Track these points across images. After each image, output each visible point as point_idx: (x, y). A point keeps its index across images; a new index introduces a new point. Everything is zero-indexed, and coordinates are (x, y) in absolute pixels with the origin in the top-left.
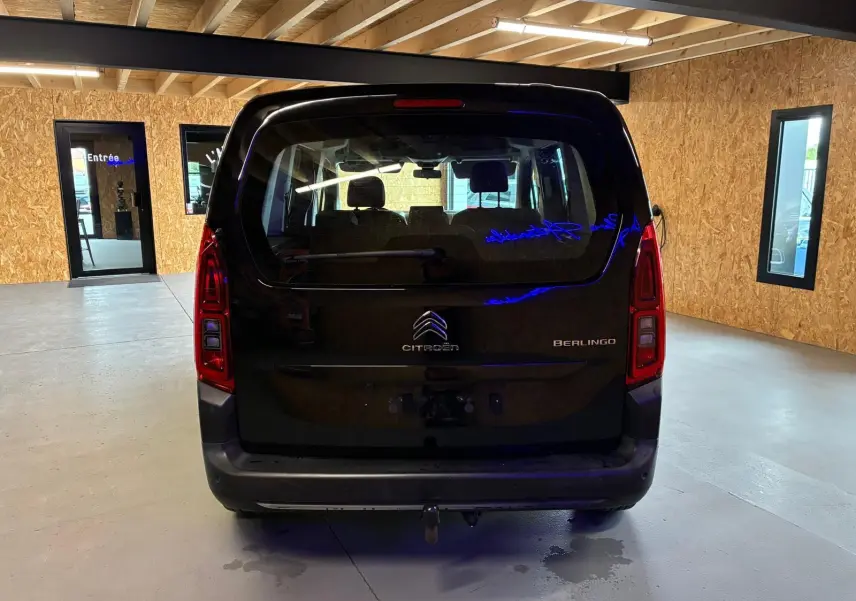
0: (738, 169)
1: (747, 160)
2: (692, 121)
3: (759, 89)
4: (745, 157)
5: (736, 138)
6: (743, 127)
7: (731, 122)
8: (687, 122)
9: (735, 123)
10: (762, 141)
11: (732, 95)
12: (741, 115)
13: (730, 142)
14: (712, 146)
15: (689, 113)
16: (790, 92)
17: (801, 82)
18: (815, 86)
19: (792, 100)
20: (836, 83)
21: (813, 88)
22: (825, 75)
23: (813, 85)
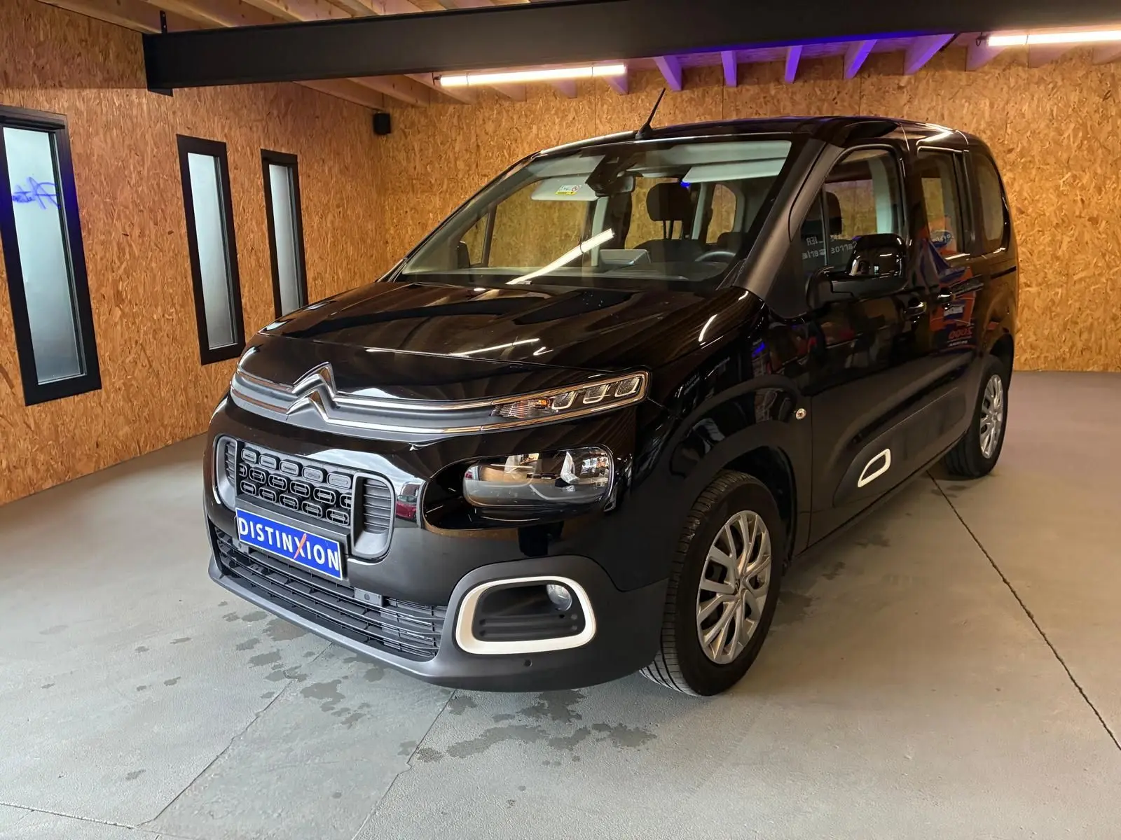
17: (20, 67)
18: (39, 77)
19: (11, 94)
20: (64, 84)
21: (37, 82)
22: (48, 66)
23: (35, 76)
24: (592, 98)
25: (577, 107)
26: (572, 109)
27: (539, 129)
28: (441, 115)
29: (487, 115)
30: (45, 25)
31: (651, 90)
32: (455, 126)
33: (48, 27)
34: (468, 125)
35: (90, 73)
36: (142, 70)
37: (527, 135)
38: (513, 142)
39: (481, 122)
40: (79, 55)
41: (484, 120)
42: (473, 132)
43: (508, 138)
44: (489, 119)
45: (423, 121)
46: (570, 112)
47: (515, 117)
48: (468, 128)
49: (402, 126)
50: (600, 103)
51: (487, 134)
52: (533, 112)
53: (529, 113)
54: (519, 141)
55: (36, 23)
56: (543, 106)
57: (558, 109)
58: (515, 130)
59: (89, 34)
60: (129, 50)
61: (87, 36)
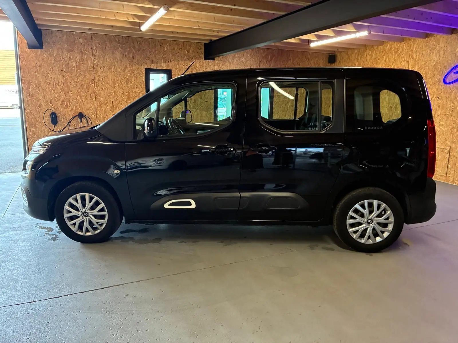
0: (131, 94)
1: (135, 90)
2: (99, 67)
3: (137, 58)
4: (134, 88)
5: (128, 79)
6: (131, 74)
7: (124, 71)
8: (95, 67)
9: (126, 71)
10: (142, 82)
11: (122, 58)
12: (129, 68)
13: (124, 81)
14: (114, 81)
15: (95, 62)
16: (152, 62)
17: (157, 58)
18: (163, 60)
19: (154, 65)
20: (172, 61)
21: (163, 62)
22: (167, 57)
23: (162, 60)
24: (410, 41)
25: (403, 47)
26: (401, 47)
27: (386, 58)
28: (352, 54)
29: (368, 53)
30: (167, 46)
31: (437, 36)
32: (356, 58)
33: (168, 46)
34: (361, 58)
35: (182, 57)
36: (202, 54)
37: (381, 61)
38: (376, 64)
39: (365, 56)
40: (179, 52)
41: (366, 55)
42: (362, 60)
43: (374, 62)
44: (368, 54)
45: (347, 57)
46: (400, 49)
47: (378, 53)
48: (361, 59)
49: (339, 59)
50: (413, 43)
51: (367, 61)
52: (385, 50)
53: (383, 51)
54: (378, 63)
55: (164, 46)
56: (389, 47)
57: (395, 48)
58: (377, 59)
59: (183, 46)
60: (198, 49)
61: (182, 47)
